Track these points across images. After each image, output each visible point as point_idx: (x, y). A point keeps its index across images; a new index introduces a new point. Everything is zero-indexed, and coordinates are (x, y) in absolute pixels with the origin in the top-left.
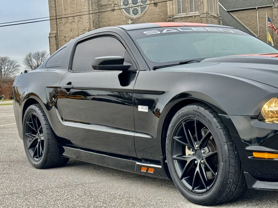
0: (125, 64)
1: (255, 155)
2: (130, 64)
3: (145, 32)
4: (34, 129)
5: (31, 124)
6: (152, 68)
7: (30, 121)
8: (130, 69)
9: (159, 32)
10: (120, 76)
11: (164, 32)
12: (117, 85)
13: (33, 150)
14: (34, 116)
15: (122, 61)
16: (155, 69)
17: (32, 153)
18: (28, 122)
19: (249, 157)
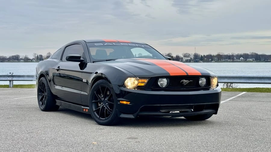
0: (82, 59)
1: (121, 102)
2: (84, 59)
3: (95, 44)
4: (43, 90)
5: (41, 88)
6: (92, 62)
7: (41, 86)
8: (84, 62)
9: (102, 45)
10: (80, 65)
11: (105, 44)
12: (78, 69)
13: (42, 102)
14: (43, 83)
15: (80, 57)
16: (93, 62)
17: (41, 103)
18: (40, 87)
19: (118, 103)
